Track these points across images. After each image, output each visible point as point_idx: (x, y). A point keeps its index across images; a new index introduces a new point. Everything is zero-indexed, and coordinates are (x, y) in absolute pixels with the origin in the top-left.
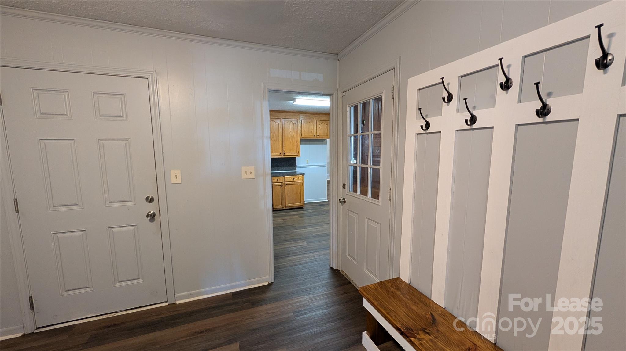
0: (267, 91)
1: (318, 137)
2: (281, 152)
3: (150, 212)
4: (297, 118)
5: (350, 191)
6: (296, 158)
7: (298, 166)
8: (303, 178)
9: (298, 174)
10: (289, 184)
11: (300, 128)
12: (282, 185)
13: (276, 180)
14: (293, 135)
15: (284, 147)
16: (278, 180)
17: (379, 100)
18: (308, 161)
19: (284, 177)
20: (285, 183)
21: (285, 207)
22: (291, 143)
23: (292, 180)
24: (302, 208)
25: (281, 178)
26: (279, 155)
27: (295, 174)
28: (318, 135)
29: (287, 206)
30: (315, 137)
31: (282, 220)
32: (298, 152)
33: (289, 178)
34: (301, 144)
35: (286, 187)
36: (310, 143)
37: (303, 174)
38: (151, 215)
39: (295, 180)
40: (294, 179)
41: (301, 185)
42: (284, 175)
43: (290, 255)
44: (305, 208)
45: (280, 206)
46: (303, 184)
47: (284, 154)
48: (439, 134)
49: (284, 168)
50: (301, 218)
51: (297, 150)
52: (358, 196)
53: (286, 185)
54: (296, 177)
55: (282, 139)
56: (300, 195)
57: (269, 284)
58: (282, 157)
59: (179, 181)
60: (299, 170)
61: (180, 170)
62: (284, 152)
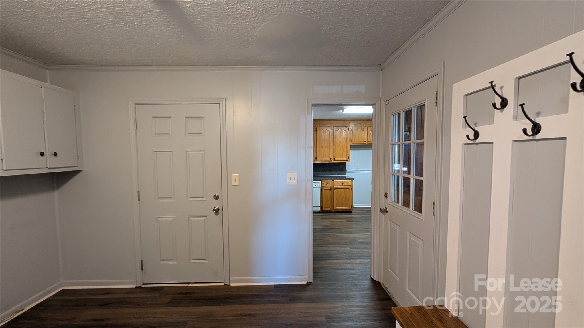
0: (310, 105)
1: (368, 143)
2: (331, 157)
3: (216, 207)
4: (347, 125)
5: (392, 201)
6: (346, 163)
7: (348, 171)
8: (352, 183)
9: (347, 179)
10: (338, 188)
11: (351, 135)
12: (331, 189)
13: (326, 184)
14: (344, 142)
15: (334, 153)
16: (327, 184)
17: (421, 108)
18: (358, 166)
19: (333, 181)
20: (334, 187)
21: (334, 210)
22: (341, 149)
23: (341, 185)
24: (351, 212)
25: (330, 182)
26: (330, 160)
27: (345, 178)
28: (368, 141)
29: (335, 209)
30: (365, 143)
31: (329, 223)
32: (347, 158)
33: (338, 183)
34: (351, 150)
35: (335, 191)
36: (361, 148)
37: (352, 179)
38: (216, 209)
39: (343, 185)
40: (343, 183)
41: (350, 189)
42: (333, 179)
43: (331, 258)
44: (354, 212)
45: (329, 209)
46: (352, 189)
47: (335, 159)
48: (492, 144)
49: (333, 172)
50: (348, 222)
51: (347, 156)
52: (399, 207)
53: (335, 189)
54: (345, 182)
55: (332, 146)
56: (348, 199)
57: (307, 283)
58: (332, 162)
59: (237, 183)
60: (348, 175)
61: (238, 175)
62: (334, 158)
